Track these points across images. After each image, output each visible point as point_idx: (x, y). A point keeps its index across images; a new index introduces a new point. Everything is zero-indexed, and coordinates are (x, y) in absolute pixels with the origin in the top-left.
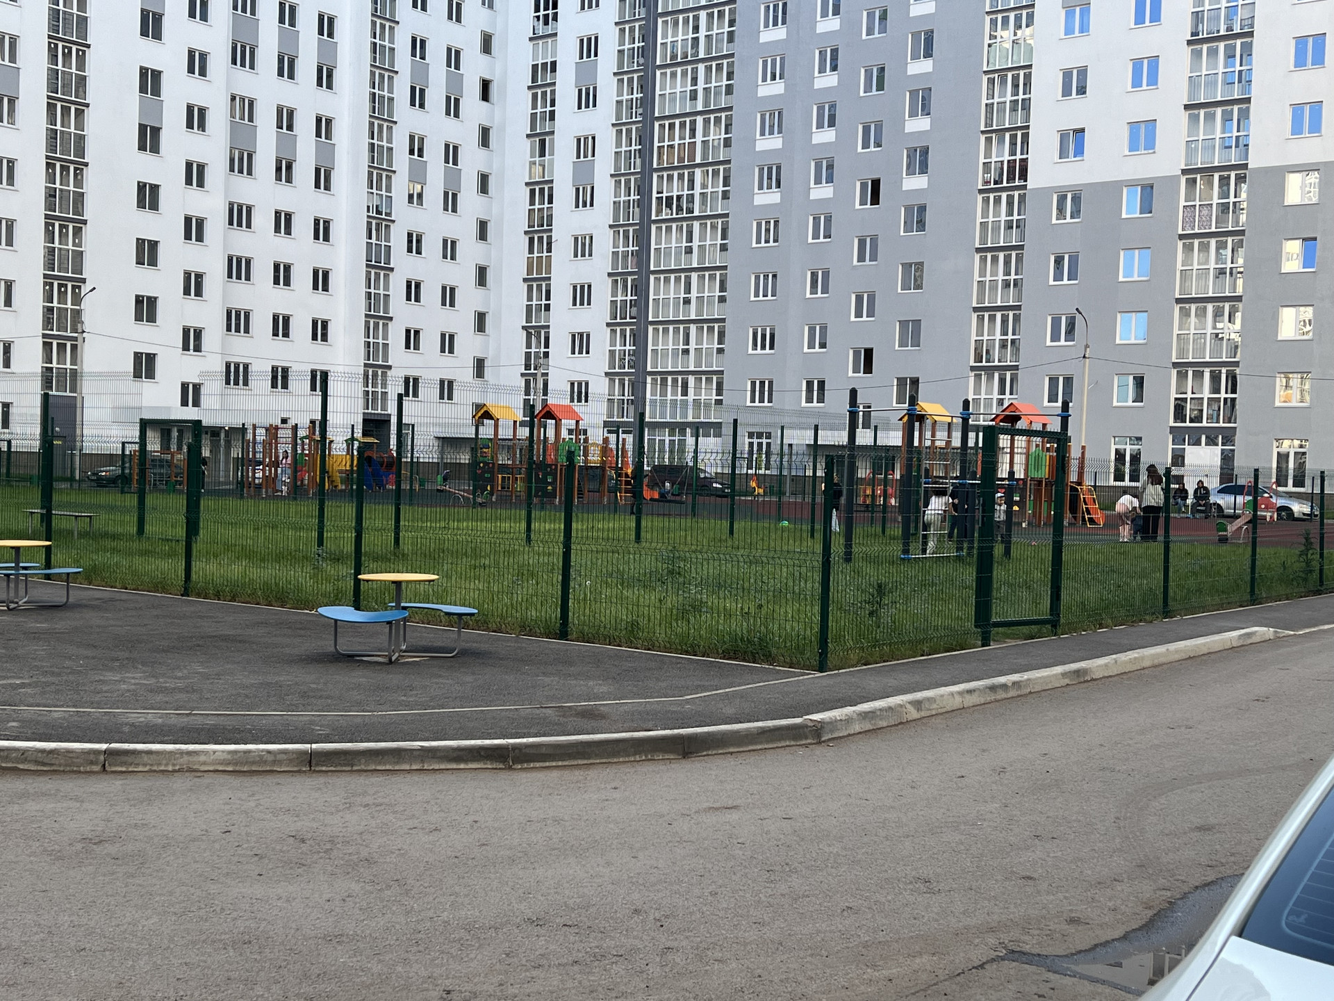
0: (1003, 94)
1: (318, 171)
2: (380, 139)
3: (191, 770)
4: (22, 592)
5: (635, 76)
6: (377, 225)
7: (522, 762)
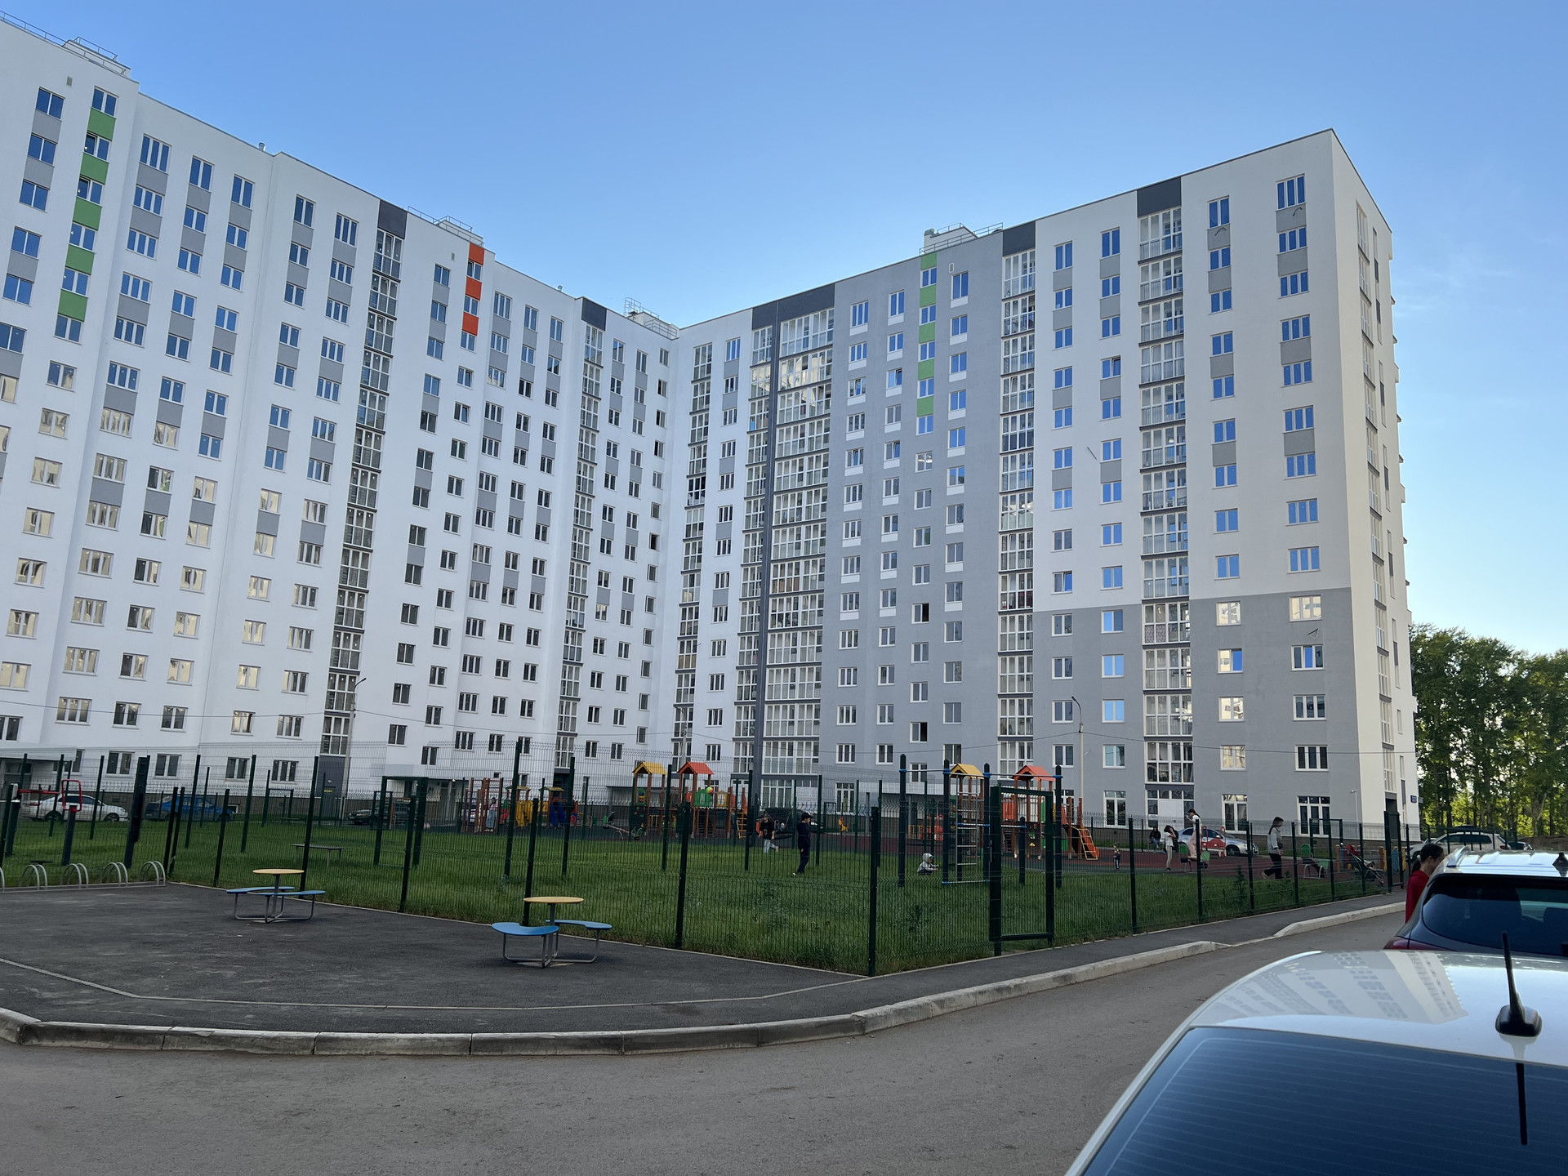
0: (1013, 547)
1: (532, 596)
2: (578, 574)
3: (379, 1054)
4: (278, 909)
5: (758, 533)
6: (573, 633)
7: (632, 1050)
